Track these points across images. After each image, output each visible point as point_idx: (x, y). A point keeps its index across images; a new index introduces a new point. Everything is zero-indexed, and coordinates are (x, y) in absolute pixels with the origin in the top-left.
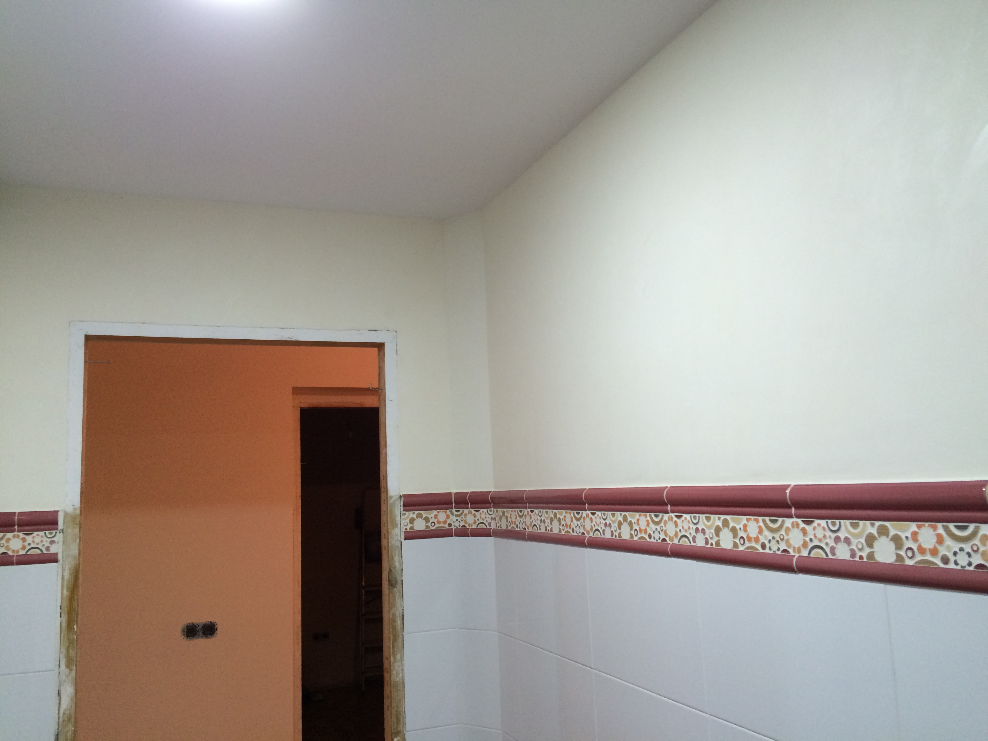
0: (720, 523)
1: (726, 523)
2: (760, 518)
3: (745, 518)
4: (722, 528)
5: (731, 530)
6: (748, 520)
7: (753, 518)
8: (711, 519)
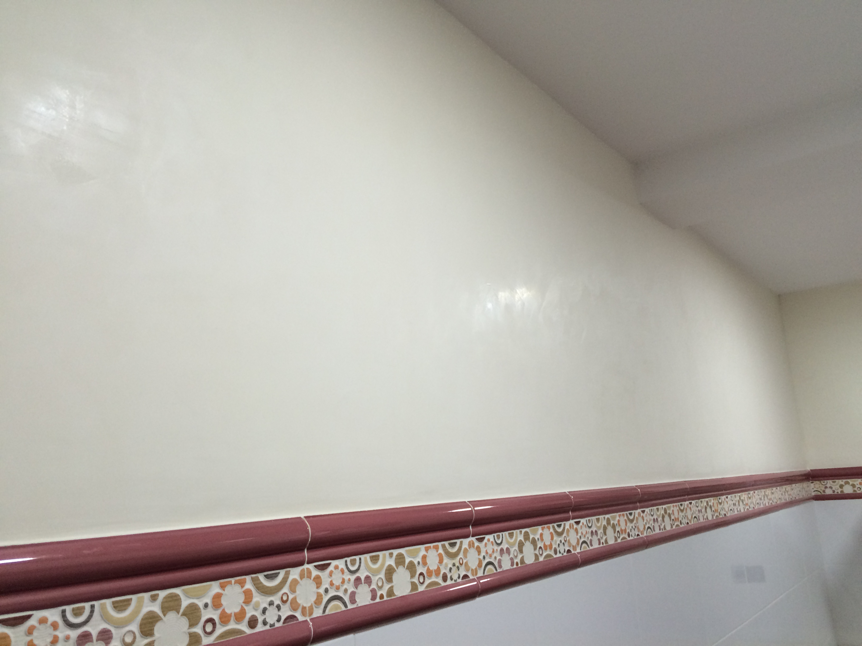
0: (391, 562)
1: (400, 560)
2: (440, 544)
3: (422, 547)
4: (395, 568)
5: (408, 568)
6: (427, 550)
7: (432, 545)
8: (379, 559)
